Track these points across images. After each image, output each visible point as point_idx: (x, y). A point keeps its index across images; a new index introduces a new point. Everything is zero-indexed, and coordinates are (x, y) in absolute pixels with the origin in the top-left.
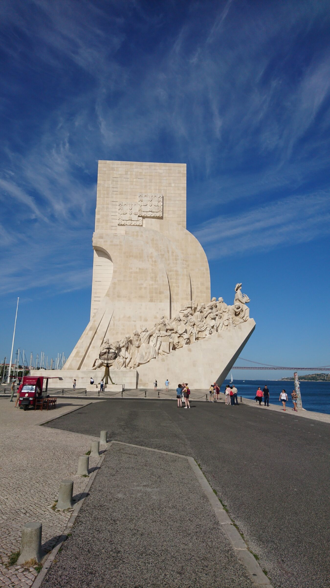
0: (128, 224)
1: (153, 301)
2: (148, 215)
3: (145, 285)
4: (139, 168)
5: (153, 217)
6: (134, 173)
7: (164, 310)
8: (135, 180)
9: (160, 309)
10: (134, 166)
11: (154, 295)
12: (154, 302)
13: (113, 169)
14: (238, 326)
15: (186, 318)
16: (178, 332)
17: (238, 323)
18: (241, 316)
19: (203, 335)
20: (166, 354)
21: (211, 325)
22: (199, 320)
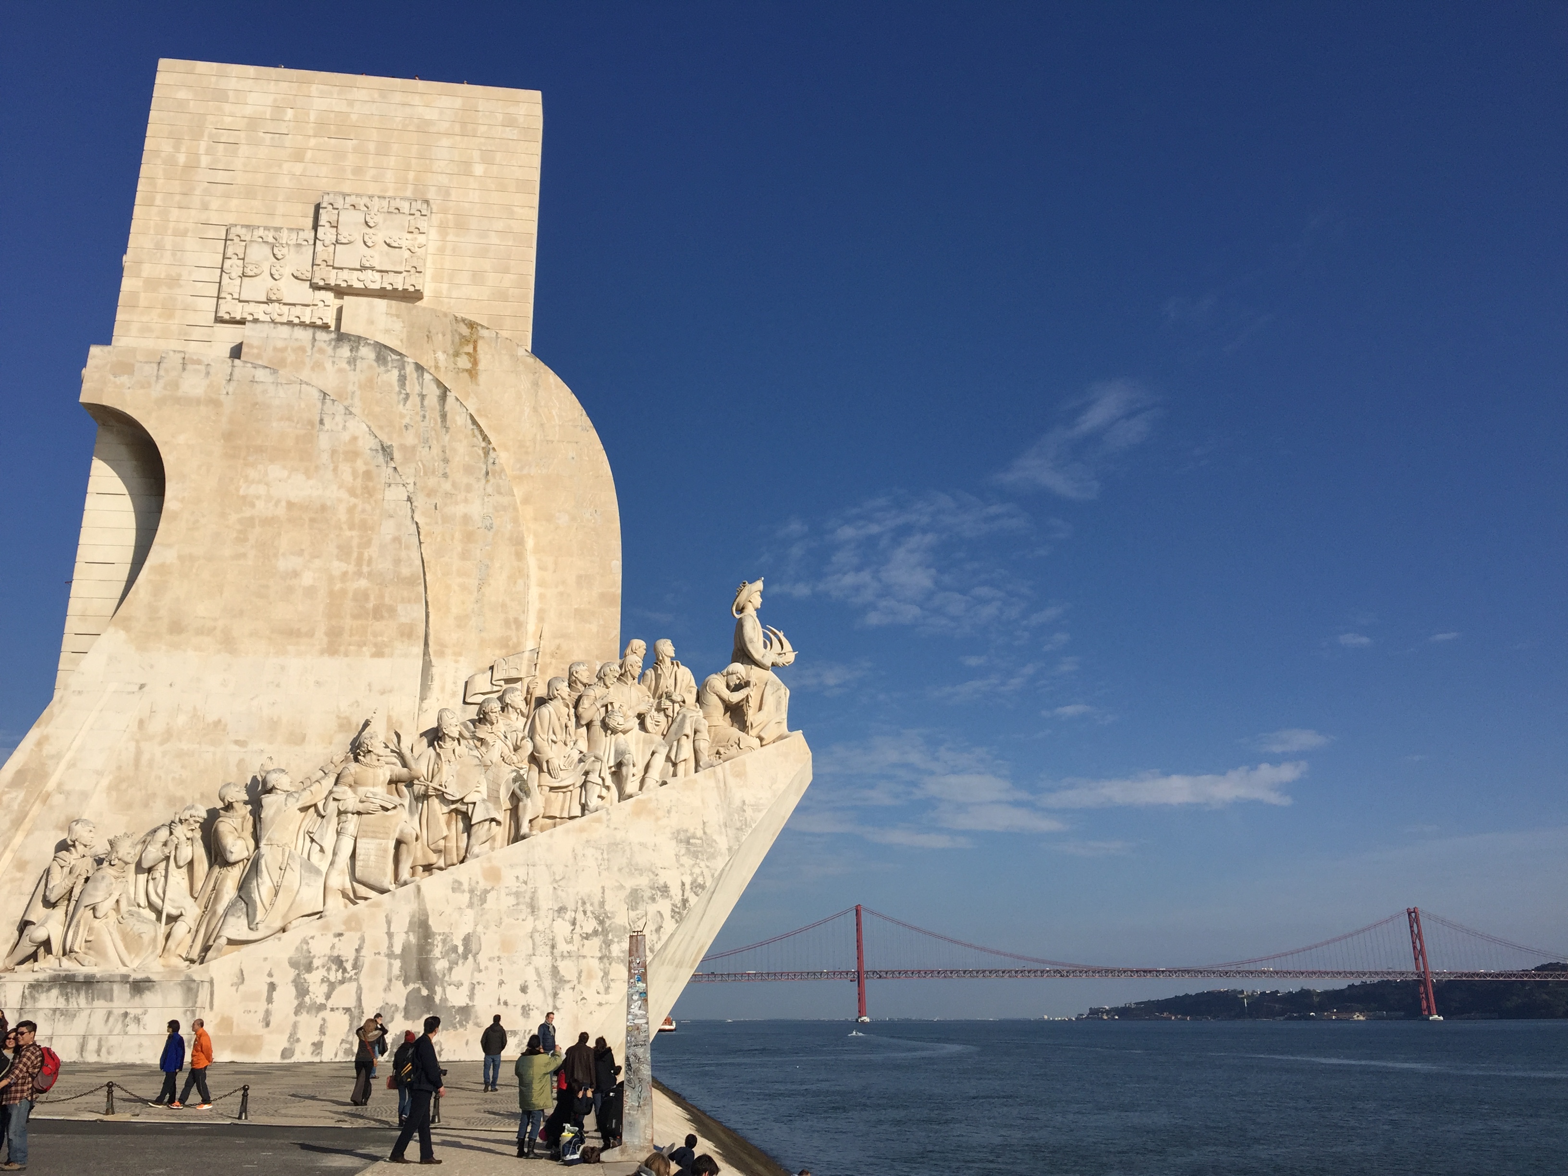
0: (262, 317)
1: (342, 649)
2: (357, 285)
3: (307, 579)
4: (335, 96)
5: (382, 294)
6: (312, 118)
7: (391, 691)
8: (313, 142)
9: (369, 685)
10: (314, 89)
11: (348, 622)
12: (346, 655)
13: (221, 96)
14: (731, 764)
15: (490, 731)
16: (443, 793)
17: (734, 750)
18: (748, 724)
19: (572, 807)
20: (373, 894)
21: (605, 760)
22: (554, 738)
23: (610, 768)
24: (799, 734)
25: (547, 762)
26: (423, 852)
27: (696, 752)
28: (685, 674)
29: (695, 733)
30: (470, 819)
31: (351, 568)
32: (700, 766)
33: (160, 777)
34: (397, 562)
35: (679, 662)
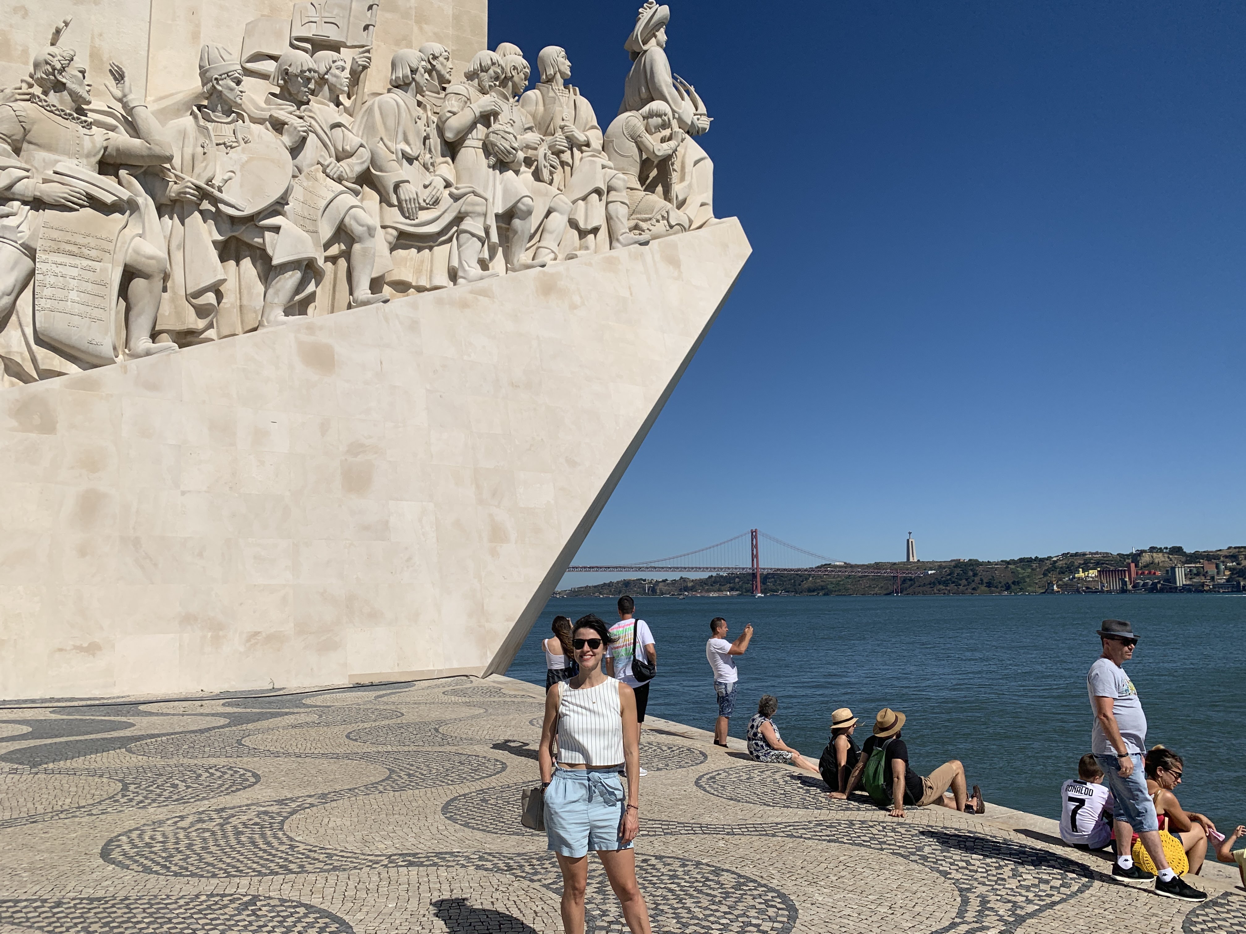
14: (659, 243)
15: (298, 113)
16: (215, 201)
17: (662, 226)
18: (673, 194)
19: (435, 271)
20: (73, 369)
21: (490, 200)
22: (407, 149)
23: (497, 216)
24: (734, 222)
25: (397, 187)
26: (176, 308)
27: (609, 218)
28: (585, 106)
29: (608, 193)
30: (270, 259)
32: (618, 240)
35: (577, 89)
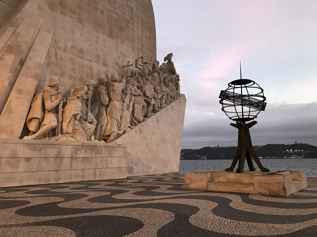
1: (113, 37)
3: (101, 7)
11: (114, 28)
16: (146, 93)
25: (157, 90)
27: (174, 95)
30: (150, 103)
31: (112, 9)
33: (65, 66)
34: (123, 13)
